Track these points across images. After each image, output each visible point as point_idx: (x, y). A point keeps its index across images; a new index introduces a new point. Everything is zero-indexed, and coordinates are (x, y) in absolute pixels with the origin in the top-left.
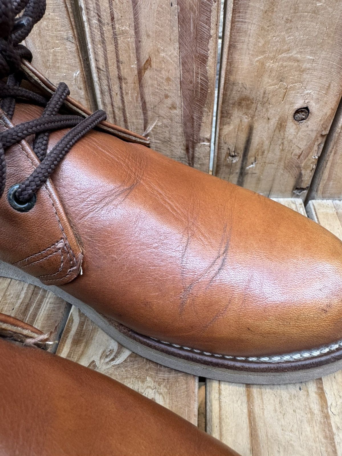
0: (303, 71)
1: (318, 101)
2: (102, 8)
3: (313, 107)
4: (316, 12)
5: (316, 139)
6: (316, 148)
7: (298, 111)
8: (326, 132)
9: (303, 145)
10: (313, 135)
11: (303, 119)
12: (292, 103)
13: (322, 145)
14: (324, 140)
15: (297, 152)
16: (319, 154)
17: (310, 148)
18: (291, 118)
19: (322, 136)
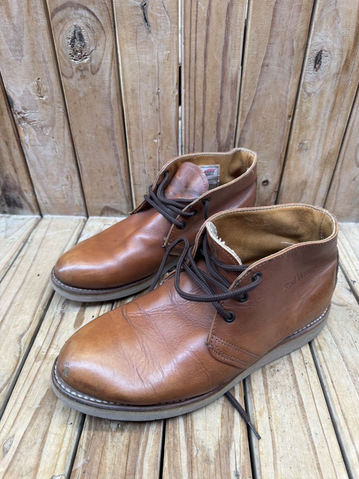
0: (264, 167)
1: (271, 177)
2: (191, 146)
3: (270, 180)
4: (267, 148)
5: (272, 193)
6: (273, 197)
7: (264, 182)
8: (277, 190)
9: (267, 196)
10: (271, 191)
11: (266, 185)
12: (261, 179)
13: (276, 196)
14: (276, 193)
15: (265, 199)
16: (275, 200)
17: (270, 197)
18: (261, 185)
19: (275, 192)
